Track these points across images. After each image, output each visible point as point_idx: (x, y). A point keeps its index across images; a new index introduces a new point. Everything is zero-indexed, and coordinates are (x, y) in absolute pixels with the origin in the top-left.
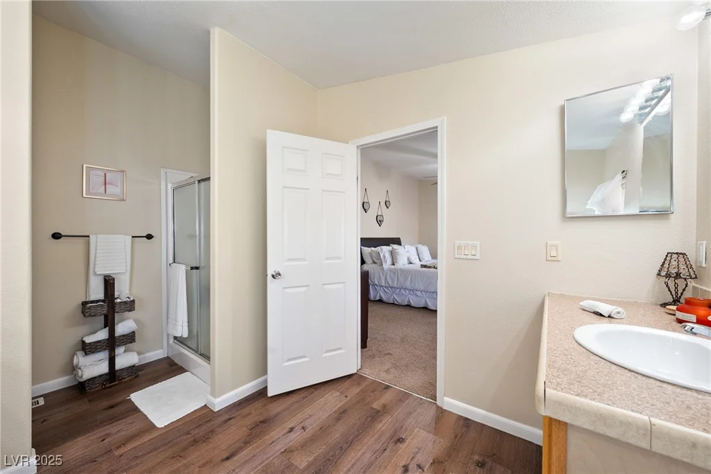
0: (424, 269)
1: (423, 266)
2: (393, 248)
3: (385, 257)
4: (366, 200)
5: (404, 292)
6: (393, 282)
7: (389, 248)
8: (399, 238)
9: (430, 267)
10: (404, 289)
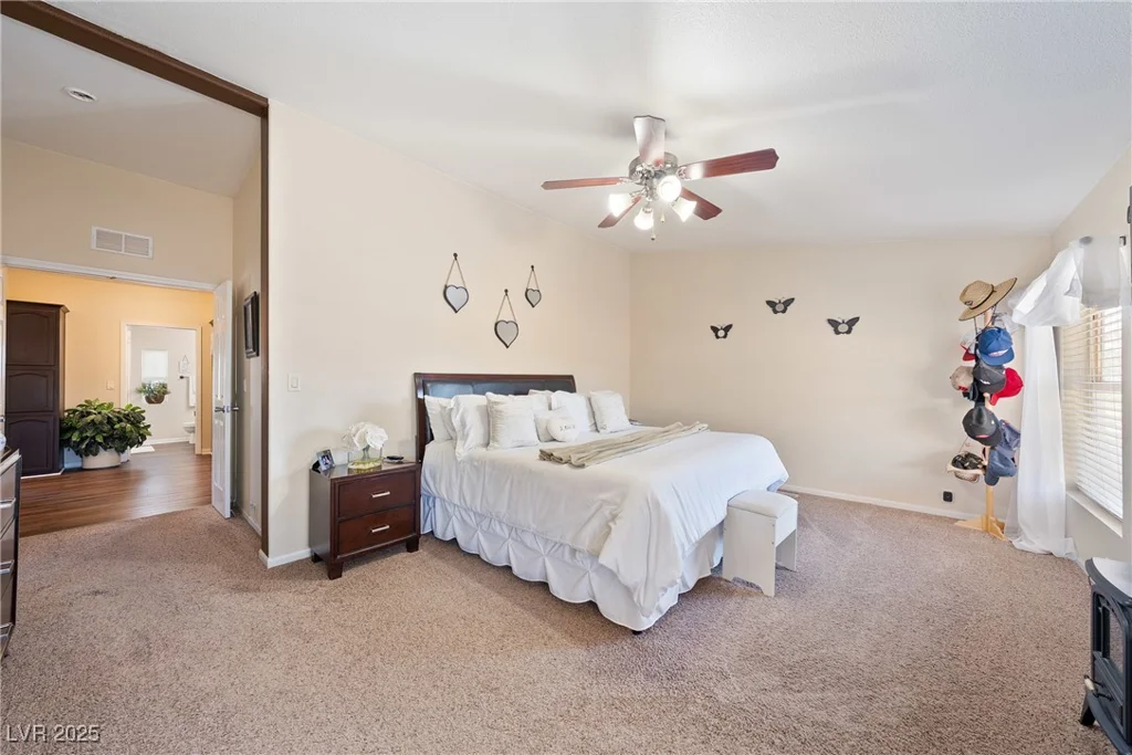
0: (547, 465)
1: (547, 456)
2: (489, 401)
3: (463, 425)
4: (455, 280)
5: (498, 529)
6: (473, 498)
7: (480, 400)
8: (571, 377)
9: (560, 461)
10: (500, 522)
